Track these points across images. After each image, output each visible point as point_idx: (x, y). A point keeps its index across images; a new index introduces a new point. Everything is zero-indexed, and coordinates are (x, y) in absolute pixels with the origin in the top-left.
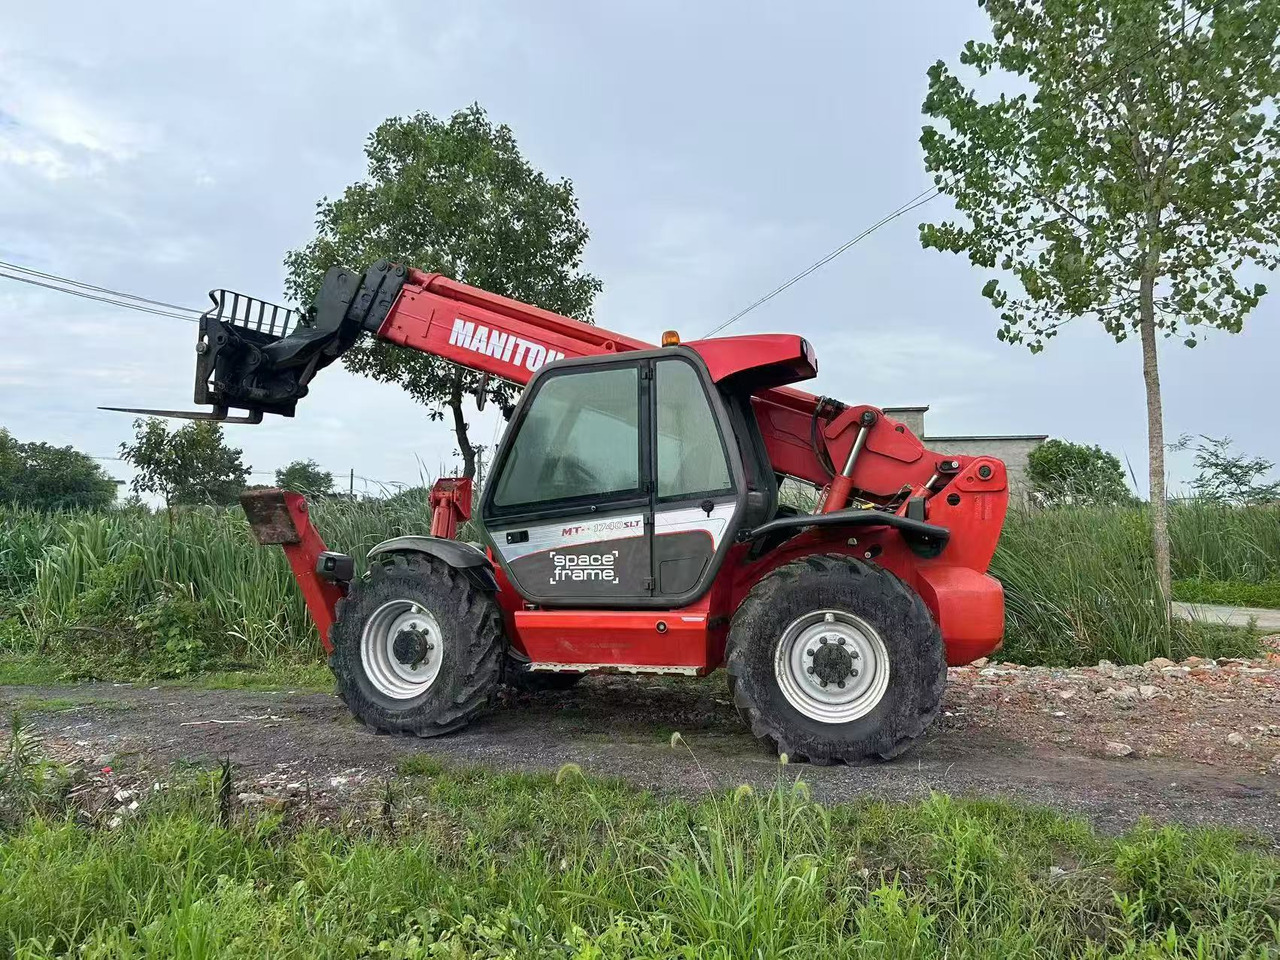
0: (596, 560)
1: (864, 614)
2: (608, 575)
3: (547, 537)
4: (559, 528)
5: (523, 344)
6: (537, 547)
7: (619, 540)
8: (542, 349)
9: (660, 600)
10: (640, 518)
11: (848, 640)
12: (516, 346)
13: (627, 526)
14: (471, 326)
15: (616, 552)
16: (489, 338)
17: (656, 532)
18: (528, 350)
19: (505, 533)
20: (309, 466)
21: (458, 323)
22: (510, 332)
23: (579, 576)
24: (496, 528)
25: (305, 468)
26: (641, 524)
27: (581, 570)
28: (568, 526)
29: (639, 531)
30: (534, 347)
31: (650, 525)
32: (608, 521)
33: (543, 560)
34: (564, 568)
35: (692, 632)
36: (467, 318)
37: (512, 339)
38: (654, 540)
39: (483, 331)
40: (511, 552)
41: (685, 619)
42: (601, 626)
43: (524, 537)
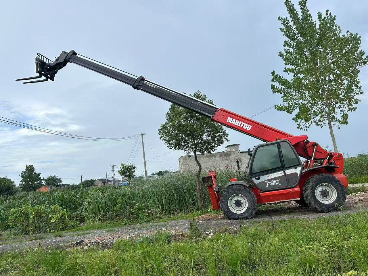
0: (275, 181)
1: (332, 184)
2: (278, 183)
3: (264, 178)
4: (266, 176)
5: (243, 123)
6: (262, 180)
7: (279, 177)
8: (247, 125)
9: (290, 187)
10: (283, 172)
11: (327, 189)
12: (241, 124)
13: (280, 174)
14: (231, 119)
15: (279, 179)
16: (235, 121)
17: (286, 174)
18: (244, 125)
19: (255, 178)
20: (54, 177)
21: (229, 118)
22: (240, 121)
23: (272, 184)
24: (253, 177)
25: (53, 177)
26: (283, 173)
27: (272, 183)
28: (268, 175)
29: (283, 174)
30: (245, 124)
31: (285, 173)
32: (276, 173)
33: (264, 183)
34: (269, 183)
35: (297, 192)
36: (231, 117)
37: (240, 122)
38: (286, 176)
39: (234, 120)
40: (257, 182)
41: (296, 189)
42: (279, 193)
43: (259, 179)
